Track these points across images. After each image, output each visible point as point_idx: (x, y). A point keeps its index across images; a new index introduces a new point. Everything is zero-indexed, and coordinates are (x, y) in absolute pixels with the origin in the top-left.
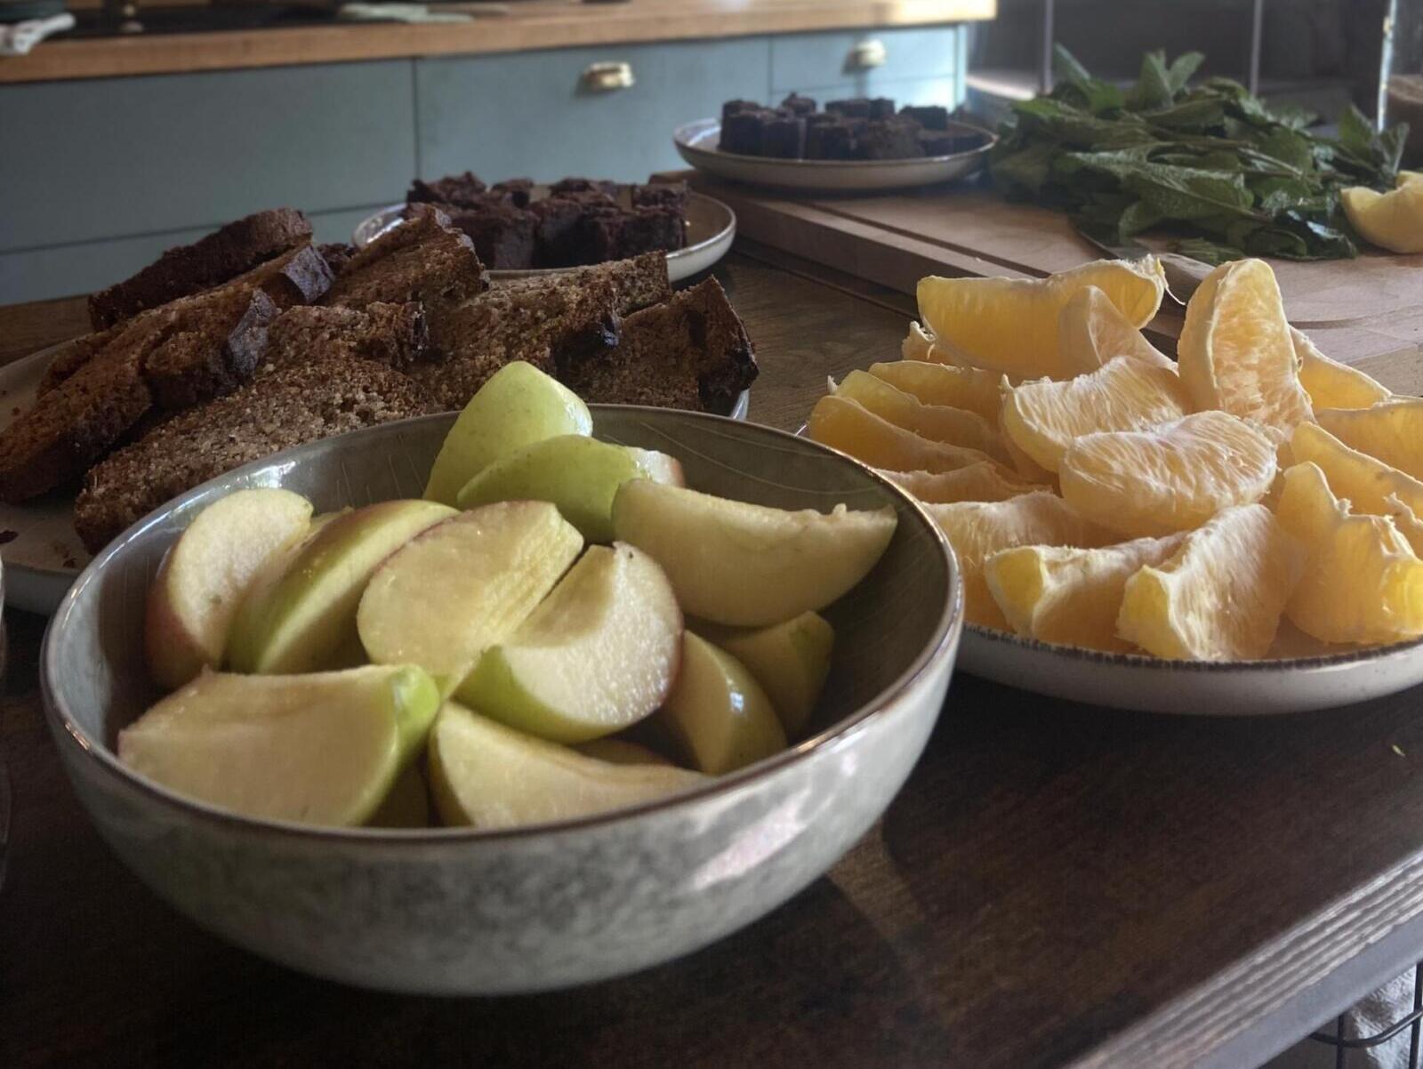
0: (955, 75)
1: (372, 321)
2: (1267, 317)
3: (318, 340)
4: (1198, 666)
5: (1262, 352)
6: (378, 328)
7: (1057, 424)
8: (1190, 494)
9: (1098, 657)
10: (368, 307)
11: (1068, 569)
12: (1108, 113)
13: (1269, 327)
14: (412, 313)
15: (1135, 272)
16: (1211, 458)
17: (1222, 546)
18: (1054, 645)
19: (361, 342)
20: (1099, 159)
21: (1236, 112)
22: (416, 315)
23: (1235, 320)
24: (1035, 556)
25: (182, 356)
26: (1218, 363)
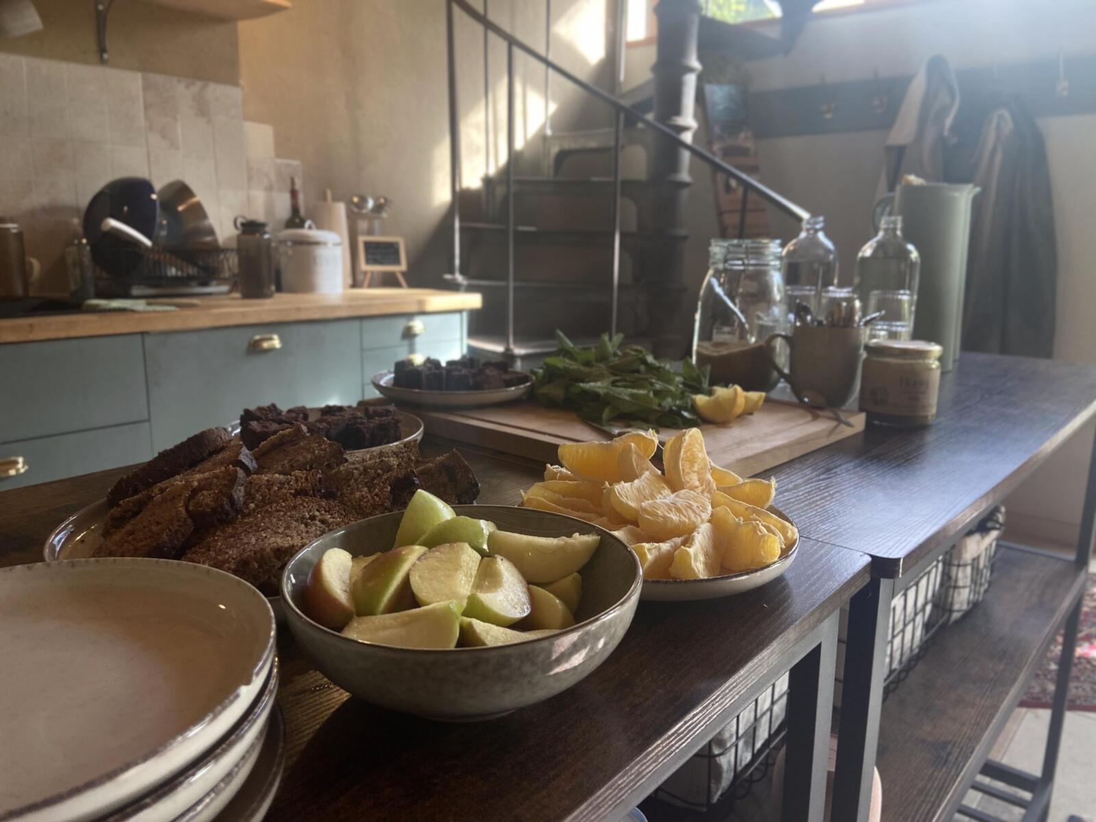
0: (462, 339)
1: (297, 481)
2: (700, 452)
3: (272, 491)
4: (702, 581)
5: (698, 465)
6: (302, 483)
7: (632, 500)
8: (687, 521)
9: (666, 582)
10: (293, 473)
11: (654, 551)
12: (587, 364)
13: (700, 455)
14: (317, 475)
15: (646, 436)
16: (690, 507)
17: (702, 537)
18: (650, 580)
19: (296, 490)
20: (590, 386)
21: (644, 362)
22: (319, 476)
23: (689, 453)
24: (643, 547)
25: (209, 502)
26: (683, 470)
